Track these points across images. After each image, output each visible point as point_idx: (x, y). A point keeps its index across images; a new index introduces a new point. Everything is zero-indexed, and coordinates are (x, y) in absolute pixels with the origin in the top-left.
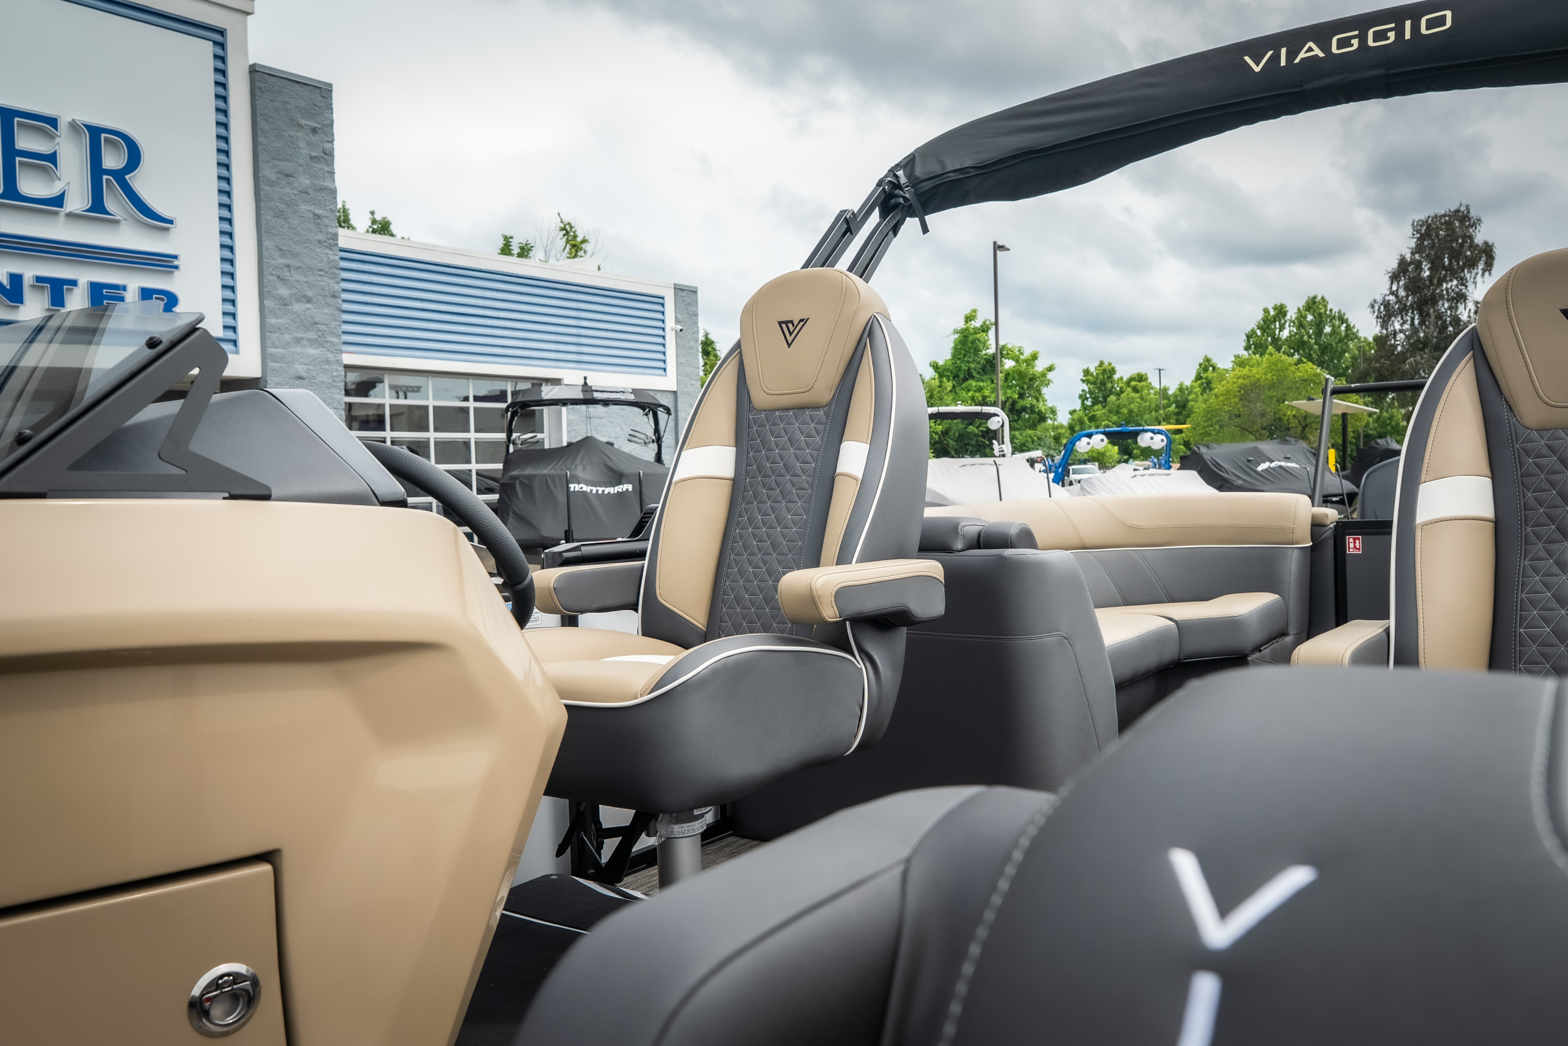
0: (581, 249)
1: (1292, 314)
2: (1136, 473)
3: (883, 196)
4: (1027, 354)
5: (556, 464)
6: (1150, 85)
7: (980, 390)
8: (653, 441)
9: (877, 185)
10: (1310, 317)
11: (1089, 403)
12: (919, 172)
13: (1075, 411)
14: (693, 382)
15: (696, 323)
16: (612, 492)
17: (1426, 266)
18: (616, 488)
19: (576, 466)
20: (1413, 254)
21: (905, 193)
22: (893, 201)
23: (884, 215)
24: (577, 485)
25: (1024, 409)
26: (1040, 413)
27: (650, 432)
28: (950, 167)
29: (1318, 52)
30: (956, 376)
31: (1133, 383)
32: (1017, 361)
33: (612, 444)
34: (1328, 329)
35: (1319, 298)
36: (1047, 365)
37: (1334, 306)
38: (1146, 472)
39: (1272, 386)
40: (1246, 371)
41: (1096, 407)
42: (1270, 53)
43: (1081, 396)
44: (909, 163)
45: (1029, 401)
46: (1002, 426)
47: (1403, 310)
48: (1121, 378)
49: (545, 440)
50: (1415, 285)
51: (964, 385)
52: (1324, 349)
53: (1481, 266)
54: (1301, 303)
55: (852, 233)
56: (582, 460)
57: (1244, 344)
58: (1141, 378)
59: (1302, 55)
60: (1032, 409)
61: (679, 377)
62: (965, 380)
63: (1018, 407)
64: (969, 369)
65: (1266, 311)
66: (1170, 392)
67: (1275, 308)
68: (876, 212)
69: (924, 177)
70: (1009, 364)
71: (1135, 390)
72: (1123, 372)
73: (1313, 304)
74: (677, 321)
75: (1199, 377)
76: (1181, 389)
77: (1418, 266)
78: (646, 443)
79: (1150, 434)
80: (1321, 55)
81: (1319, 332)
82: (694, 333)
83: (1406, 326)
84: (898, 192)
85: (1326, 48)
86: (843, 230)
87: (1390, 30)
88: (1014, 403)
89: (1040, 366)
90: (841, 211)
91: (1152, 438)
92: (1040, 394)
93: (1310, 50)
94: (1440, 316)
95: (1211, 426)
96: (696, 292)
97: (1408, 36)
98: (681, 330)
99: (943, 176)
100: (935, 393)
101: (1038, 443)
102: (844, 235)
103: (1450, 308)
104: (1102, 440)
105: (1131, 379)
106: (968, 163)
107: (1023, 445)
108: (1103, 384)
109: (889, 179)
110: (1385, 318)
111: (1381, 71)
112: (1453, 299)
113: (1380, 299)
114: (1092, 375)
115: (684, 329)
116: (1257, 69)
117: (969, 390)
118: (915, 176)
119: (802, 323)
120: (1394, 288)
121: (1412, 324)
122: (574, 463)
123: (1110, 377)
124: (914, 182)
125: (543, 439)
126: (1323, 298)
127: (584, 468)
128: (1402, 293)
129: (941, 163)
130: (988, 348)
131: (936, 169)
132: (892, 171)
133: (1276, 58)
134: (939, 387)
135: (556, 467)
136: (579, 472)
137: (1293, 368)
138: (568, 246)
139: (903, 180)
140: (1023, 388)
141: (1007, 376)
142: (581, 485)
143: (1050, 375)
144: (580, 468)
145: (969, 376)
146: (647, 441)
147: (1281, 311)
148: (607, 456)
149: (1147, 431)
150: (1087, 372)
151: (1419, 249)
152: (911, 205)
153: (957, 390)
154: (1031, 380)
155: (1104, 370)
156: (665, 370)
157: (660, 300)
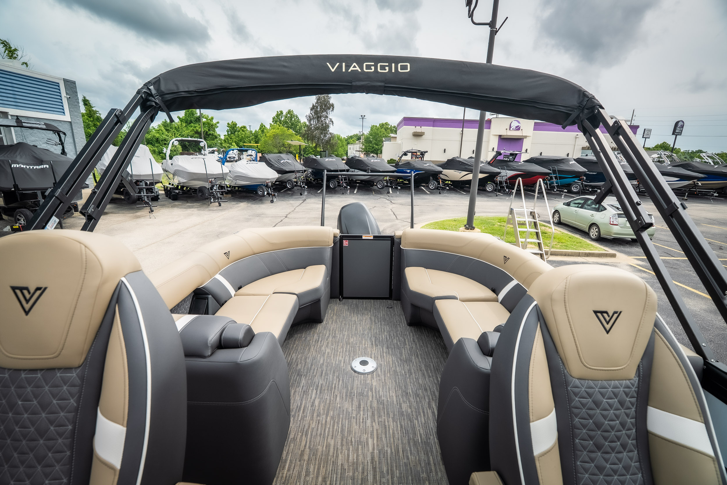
0: (15, 54)
1: (284, 113)
2: (248, 162)
3: (142, 100)
4: (210, 117)
5: (5, 154)
6: (284, 66)
7: (195, 127)
8: (59, 144)
9: (137, 93)
10: (289, 115)
11: (230, 133)
12: (163, 88)
13: (225, 135)
14: (79, 119)
15: (77, 95)
16: (38, 168)
17: (319, 107)
18: (40, 166)
19: (16, 156)
20: (316, 104)
21: (156, 100)
22: (148, 103)
23: (143, 110)
24: (17, 165)
25: (210, 134)
26: (215, 136)
27: (58, 140)
28: (182, 89)
29: (358, 68)
30: (186, 122)
31: (242, 129)
32: (207, 119)
33: (37, 146)
34: (293, 119)
35: (291, 110)
36: (217, 121)
37: (295, 113)
38: (250, 162)
39: (281, 135)
40: (275, 130)
41: (232, 135)
42: (338, 64)
43: (227, 131)
44: (157, 81)
45: (211, 132)
46: (205, 145)
47: (314, 118)
48: (239, 127)
49: (3, 137)
50: (316, 113)
51: (190, 125)
52: (292, 124)
53: (331, 109)
54: (287, 111)
55: (121, 123)
56: (20, 153)
57: (272, 120)
58: (244, 127)
59: (351, 69)
60: (212, 135)
61: (71, 116)
62: (190, 123)
63: (208, 133)
64: (191, 120)
65: (278, 112)
66: (253, 132)
67: (280, 111)
68: (138, 109)
69: (166, 92)
70: (204, 120)
71: (243, 131)
72: (239, 125)
73: (289, 112)
74: (67, 94)
75: (260, 129)
76: (256, 131)
77: (317, 107)
78: (56, 145)
79: (251, 151)
80: (360, 70)
81: (291, 120)
82: (76, 99)
83: (314, 123)
84: (151, 98)
85: (361, 67)
86: (115, 122)
87: (387, 66)
88: (207, 132)
89: (214, 121)
90: (112, 109)
91: (252, 152)
92: (215, 130)
93: (355, 67)
94: (322, 121)
95: (266, 145)
96: (75, 83)
97: (393, 71)
98: (70, 98)
99: (177, 94)
100: (180, 127)
101: (216, 145)
102: (116, 124)
103: (324, 119)
104: (237, 152)
105: (242, 127)
106: (192, 88)
107: (211, 145)
108: (234, 128)
109: (144, 90)
110: (310, 121)
111: (382, 84)
112: (325, 117)
113: (308, 115)
114: (230, 125)
115: (71, 97)
116: (333, 70)
117: (192, 127)
118: (161, 90)
119: (38, 292)
120: (311, 112)
121: (316, 122)
122: (15, 154)
123: (235, 126)
124: (162, 94)
125: (2, 137)
126: (292, 110)
127: (21, 157)
128: (313, 114)
129: (177, 85)
130: (196, 114)
131: (174, 88)
132: (146, 85)
133: (340, 67)
134: (181, 125)
135: (5, 156)
136: (18, 159)
137: (287, 131)
138: (7, 52)
139: (154, 92)
140: (209, 128)
141: (204, 124)
142: (20, 165)
143: (218, 125)
144: (18, 157)
145: (191, 122)
146: (56, 144)
147: (282, 112)
148: (33, 151)
149: (250, 150)
150: (228, 124)
151: (317, 103)
152: (160, 107)
153: (188, 126)
154: (212, 125)
155: (234, 124)
156: (64, 113)
157: (58, 85)
